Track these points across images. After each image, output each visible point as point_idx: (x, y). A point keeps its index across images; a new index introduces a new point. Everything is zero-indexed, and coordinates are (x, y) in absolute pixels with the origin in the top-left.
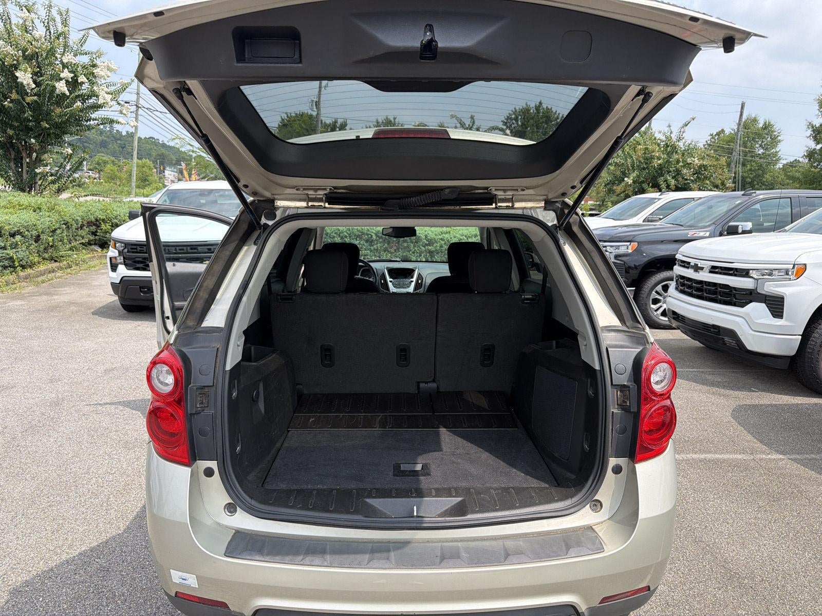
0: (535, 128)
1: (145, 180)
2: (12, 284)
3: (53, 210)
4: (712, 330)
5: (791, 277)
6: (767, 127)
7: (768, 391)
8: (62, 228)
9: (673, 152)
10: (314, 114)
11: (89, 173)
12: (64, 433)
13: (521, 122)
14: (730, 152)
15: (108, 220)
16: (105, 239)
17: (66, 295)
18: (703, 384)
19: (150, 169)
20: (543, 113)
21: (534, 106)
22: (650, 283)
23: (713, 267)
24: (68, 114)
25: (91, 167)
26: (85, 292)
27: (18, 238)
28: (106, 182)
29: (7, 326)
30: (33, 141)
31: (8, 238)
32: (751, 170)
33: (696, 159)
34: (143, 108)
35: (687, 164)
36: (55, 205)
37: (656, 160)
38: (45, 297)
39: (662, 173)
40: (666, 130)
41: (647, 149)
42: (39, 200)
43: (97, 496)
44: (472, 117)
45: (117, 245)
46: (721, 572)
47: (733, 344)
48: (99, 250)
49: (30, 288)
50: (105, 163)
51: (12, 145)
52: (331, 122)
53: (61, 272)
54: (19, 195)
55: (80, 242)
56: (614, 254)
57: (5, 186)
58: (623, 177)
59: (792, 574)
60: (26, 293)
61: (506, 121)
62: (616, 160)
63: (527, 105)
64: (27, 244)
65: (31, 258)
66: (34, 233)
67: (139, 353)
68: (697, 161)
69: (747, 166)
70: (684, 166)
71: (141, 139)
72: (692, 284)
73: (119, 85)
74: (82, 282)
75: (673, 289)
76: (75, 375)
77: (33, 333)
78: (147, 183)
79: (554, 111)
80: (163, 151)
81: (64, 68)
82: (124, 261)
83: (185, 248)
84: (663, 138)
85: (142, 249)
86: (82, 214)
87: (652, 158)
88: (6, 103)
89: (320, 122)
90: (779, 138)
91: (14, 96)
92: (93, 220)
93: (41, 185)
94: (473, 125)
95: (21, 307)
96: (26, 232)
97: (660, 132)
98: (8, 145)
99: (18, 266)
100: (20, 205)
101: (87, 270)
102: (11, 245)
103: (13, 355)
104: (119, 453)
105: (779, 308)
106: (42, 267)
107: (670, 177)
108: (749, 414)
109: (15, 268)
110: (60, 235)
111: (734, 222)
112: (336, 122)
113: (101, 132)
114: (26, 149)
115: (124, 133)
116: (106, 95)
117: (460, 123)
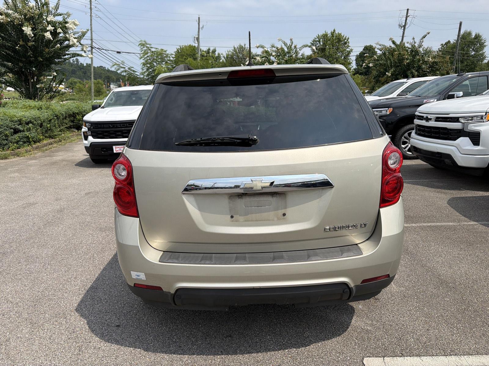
0: (331, 46)
1: (99, 92)
2: (29, 152)
3: (49, 108)
4: (437, 155)
5: (485, 120)
6: (478, 37)
7: (471, 190)
8: (55, 119)
9: (416, 55)
10: (196, 45)
11: (66, 89)
12: (66, 225)
13: (322, 42)
14: (453, 54)
15: (80, 113)
16: (79, 124)
17: (60, 156)
18: (432, 187)
19: (102, 85)
20: (336, 36)
21: (330, 32)
22: (400, 132)
23: (437, 118)
24: (52, 52)
25: (67, 86)
26: (70, 154)
27: (30, 125)
28: (77, 94)
29: (29, 174)
30: (34, 69)
31: (25, 125)
32: (466, 65)
33: (430, 58)
34: (95, 49)
35: (425, 61)
36: (50, 105)
37: (405, 61)
38: (48, 158)
39: (409, 68)
40: (412, 41)
41: (400, 54)
42: (40, 103)
43: (87, 254)
44: (291, 40)
45: (87, 125)
46: (436, 281)
47: (450, 163)
48: (76, 131)
49: (40, 154)
50: (75, 83)
51: (22, 72)
52: (206, 50)
53: (56, 144)
54: (29, 101)
55: (65, 126)
56: (379, 115)
57: (20, 97)
58: (385, 72)
59: (478, 281)
60: (38, 156)
61: (312, 42)
62: (381, 62)
63: (326, 32)
64: (36, 129)
65: (38, 137)
66: (39, 122)
67: (104, 184)
68: (431, 60)
69: (464, 63)
70: (423, 63)
71: (95, 67)
72: (425, 129)
73: (80, 33)
74: (68, 149)
75: (414, 133)
76: (69, 196)
77: (44, 176)
78: (101, 93)
79: (343, 35)
80: (108, 74)
81: (48, 25)
82: (92, 134)
83: (125, 124)
84: (410, 46)
85: (101, 126)
86: (65, 110)
87: (403, 59)
88: (17, 47)
89: (200, 50)
90: (485, 44)
91: (21, 43)
92: (72, 113)
93: (40, 95)
94: (292, 44)
95: (35, 164)
96: (35, 122)
97: (408, 43)
98: (20, 73)
99: (32, 141)
100: (30, 107)
101: (70, 142)
102: (27, 130)
103: (34, 188)
104: (97, 234)
105: (477, 140)
106: (45, 142)
107: (414, 70)
108: (458, 202)
109: (30, 142)
110: (54, 123)
111: (452, 92)
112: (209, 49)
113: (71, 65)
114: (31, 74)
115: (85, 65)
116: (74, 39)
117: (284, 43)
